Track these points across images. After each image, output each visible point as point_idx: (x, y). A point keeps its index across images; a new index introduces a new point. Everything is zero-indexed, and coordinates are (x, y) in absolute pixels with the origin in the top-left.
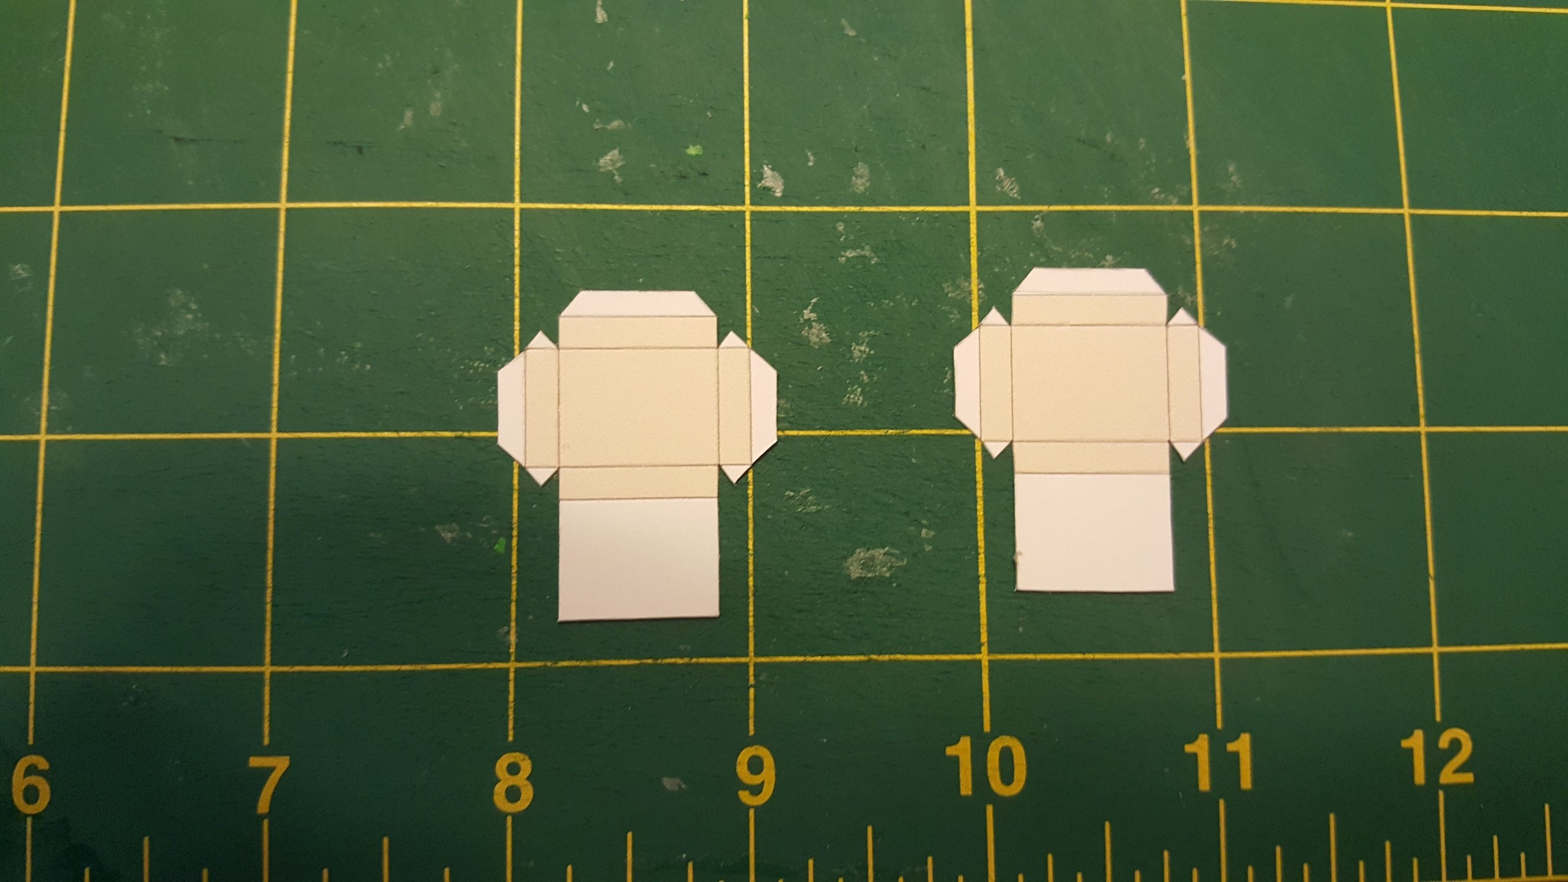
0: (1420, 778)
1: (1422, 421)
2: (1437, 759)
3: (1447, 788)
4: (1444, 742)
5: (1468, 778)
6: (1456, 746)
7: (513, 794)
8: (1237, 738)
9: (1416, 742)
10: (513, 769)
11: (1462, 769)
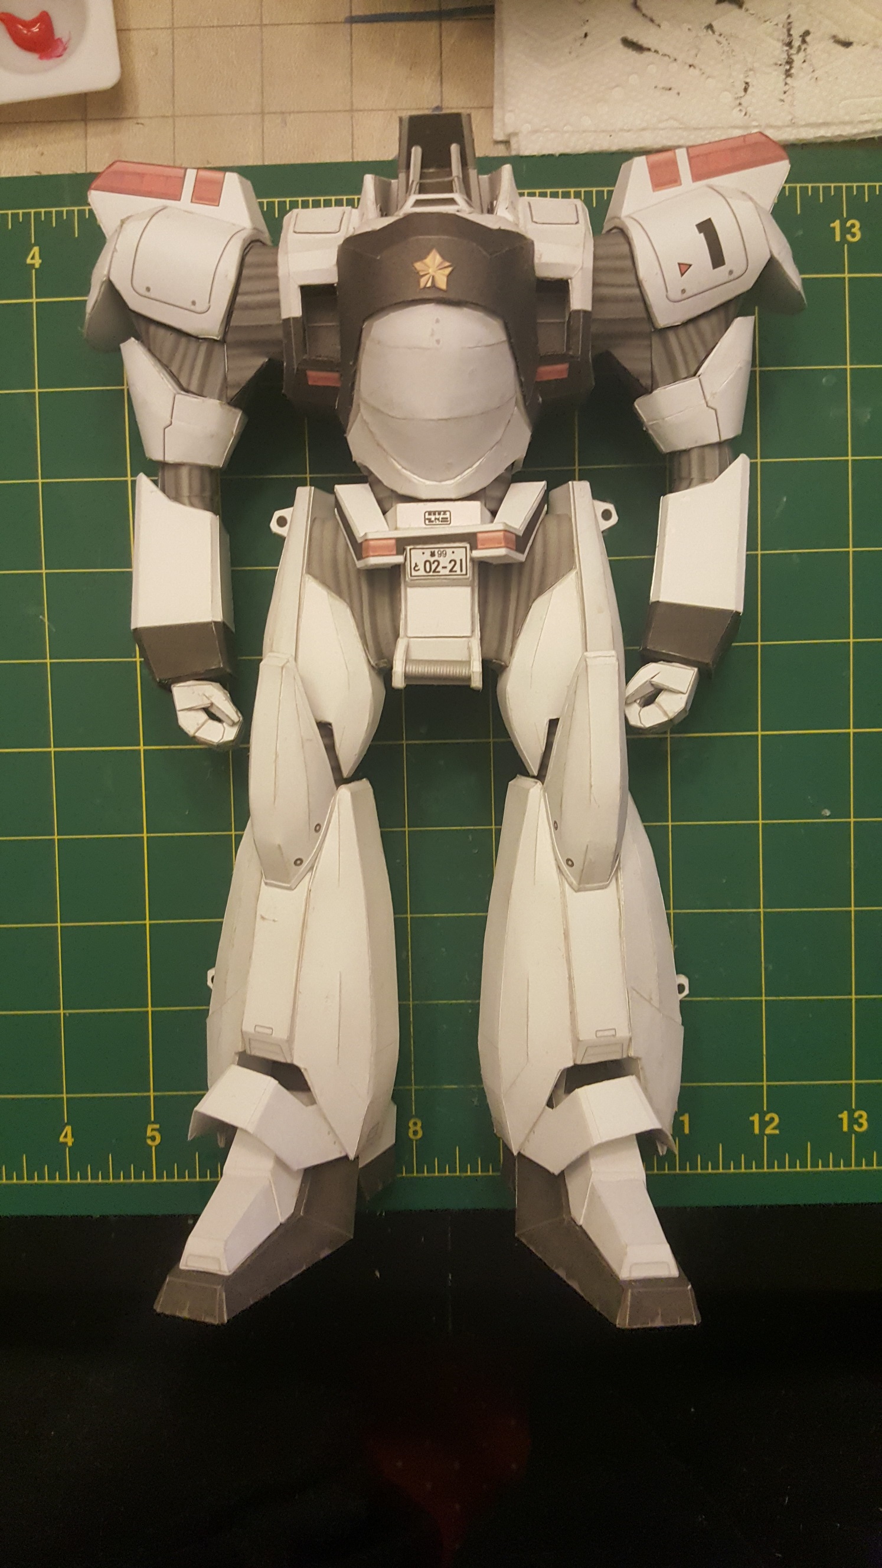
0: (757, 1131)
1: (764, 995)
2: (764, 1125)
3: (767, 1135)
4: (767, 1118)
5: (777, 1132)
6: (772, 1119)
7: (415, 1133)
8: (682, 1115)
9: (756, 1118)
10: (415, 1124)
11: (774, 1128)
